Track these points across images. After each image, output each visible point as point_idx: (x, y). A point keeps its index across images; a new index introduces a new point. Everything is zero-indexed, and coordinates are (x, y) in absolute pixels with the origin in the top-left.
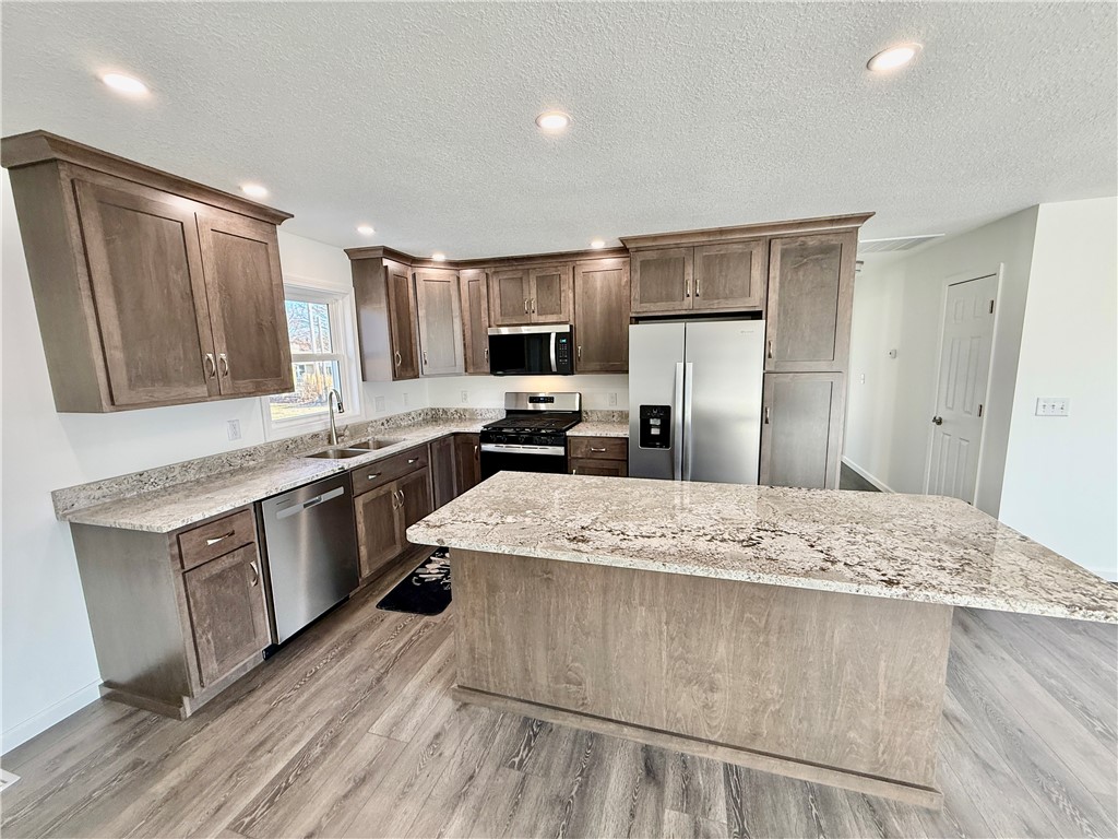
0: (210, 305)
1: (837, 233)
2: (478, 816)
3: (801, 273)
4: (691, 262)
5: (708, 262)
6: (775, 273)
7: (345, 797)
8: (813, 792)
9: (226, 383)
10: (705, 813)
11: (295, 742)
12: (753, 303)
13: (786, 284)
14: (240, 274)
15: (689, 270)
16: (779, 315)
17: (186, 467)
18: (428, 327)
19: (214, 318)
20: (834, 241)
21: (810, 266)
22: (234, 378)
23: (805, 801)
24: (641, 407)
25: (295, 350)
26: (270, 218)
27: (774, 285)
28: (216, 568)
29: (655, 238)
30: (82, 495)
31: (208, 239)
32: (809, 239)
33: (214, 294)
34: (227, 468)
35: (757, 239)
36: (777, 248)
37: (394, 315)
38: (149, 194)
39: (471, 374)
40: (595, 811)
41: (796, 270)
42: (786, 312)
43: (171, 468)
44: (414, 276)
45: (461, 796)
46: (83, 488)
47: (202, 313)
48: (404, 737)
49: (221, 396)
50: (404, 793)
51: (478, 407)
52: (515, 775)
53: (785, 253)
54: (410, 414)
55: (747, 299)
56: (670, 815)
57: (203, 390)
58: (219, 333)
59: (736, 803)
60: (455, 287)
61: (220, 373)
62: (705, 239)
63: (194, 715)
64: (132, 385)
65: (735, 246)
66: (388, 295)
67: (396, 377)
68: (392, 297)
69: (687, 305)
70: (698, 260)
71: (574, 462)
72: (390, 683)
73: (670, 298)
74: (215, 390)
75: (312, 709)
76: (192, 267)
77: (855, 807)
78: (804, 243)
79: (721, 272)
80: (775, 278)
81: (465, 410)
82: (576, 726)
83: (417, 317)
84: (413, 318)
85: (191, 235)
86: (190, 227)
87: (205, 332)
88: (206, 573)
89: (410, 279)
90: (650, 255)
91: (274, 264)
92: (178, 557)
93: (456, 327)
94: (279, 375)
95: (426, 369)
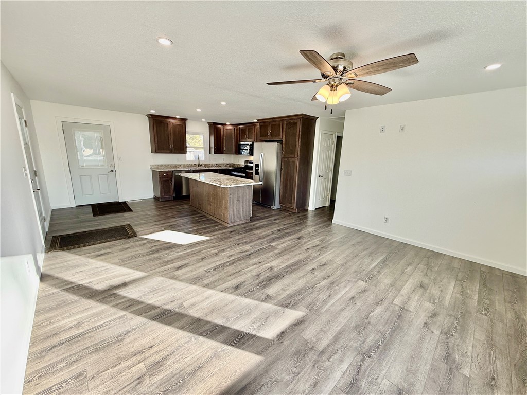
0: (171, 137)
1: (297, 119)
4: (269, 126)
6: (285, 129)
9: (173, 151)
12: (280, 138)
13: (287, 133)
15: (269, 129)
16: (285, 142)
18: (226, 141)
19: (172, 139)
20: (296, 121)
21: (291, 128)
22: (175, 150)
25: (188, 145)
26: (184, 120)
27: (284, 133)
28: (165, 179)
29: (263, 119)
31: (172, 125)
32: (291, 120)
33: (172, 135)
34: (176, 167)
35: (281, 120)
36: (285, 122)
37: (215, 138)
38: (166, 120)
41: (289, 129)
42: (287, 141)
43: (166, 165)
49: (172, 153)
51: (241, 164)
53: (287, 124)
54: (224, 164)
57: (169, 152)
58: (173, 142)
60: (233, 131)
61: (172, 149)
62: (272, 120)
63: (161, 201)
64: (158, 149)
65: (277, 122)
67: (215, 153)
68: (215, 134)
69: (268, 138)
70: (271, 126)
73: (265, 136)
78: (290, 122)
80: (284, 131)
83: (223, 138)
84: (222, 139)
85: (169, 125)
86: (169, 124)
87: (170, 141)
88: (163, 179)
89: (222, 129)
90: (262, 124)
91: (184, 129)
92: (159, 175)
93: (233, 142)
94: (183, 150)
95: (225, 152)
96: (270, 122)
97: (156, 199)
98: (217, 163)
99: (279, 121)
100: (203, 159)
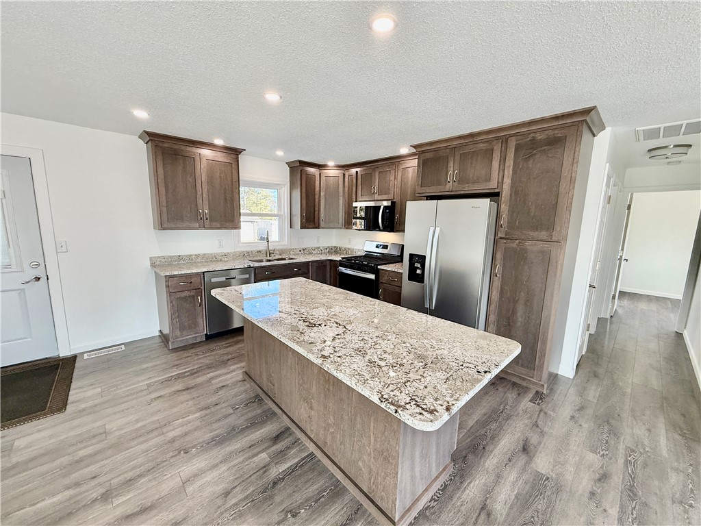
0: (203, 190)
1: (563, 127)
2: (204, 416)
3: (531, 161)
4: (453, 158)
5: (464, 157)
6: (510, 162)
7: (179, 391)
8: (336, 487)
9: (207, 223)
10: (276, 464)
11: (185, 369)
12: (492, 186)
13: (518, 171)
14: (218, 177)
15: (451, 164)
16: (511, 195)
17: (197, 256)
18: (325, 202)
19: (204, 195)
20: (559, 133)
21: (537, 156)
22: (211, 221)
23: (328, 487)
24: (410, 254)
25: (242, 211)
26: (234, 152)
27: (509, 172)
28: (183, 295)
29: (431, 143)
30: (158, 259)
31: (204, 163)
32: (538, 135)
33: (205, 186)
34: (214, 259)
35: (497, 138)
36: (513, 143)
37: (304, 195)
38: (189, 149)
39: (347, 228)
40: (240, 437)
41: (527, 159)
42: (516, 193)
43: (191, 256)
44: (320, 174)
45: (206, 408)
46: (159, 257)
47: (199, 193)
48: (213, 382)
49: (204, 228)
50: (194, 398)
51: (356, 248)
52: (232, 411)
53: (518, 148)
54: (319, 248)
55: (487, 184)
56: (264, 455)
57: (197, 225)
58: (206, 202)
59: (295, 468)
60: (342, 180)
61: (205, 219)
62: (462, 141)
63: (172, 349)
64: (168, 221)
65: (482, 145)
66: (301, 185)
67: (302, 227)
68: (304, 185)
69: (448, 188)
70: (457, 157)
71: (381, 285)
72: (230, 363)
73: (439, 184)
74: (202, 225)
75: (200, 361)
76: (196, 174)
77: (348, 505)
78: (534, 139)
79: (472, 164)
80: (509, 167)
81: (349, 249)
82: (271, 407)
83: (320, 196)
84: (317, 197)
85: (197, 163)
86: (197, 159)
87: (200, 201)
88: (178, 295)
89: (317, 176)
90: (428, 155)
91: (235, 172)
92: (167, 286)
93: (341, 202)
94: (233, 221)
95: (322, 224)
96: (454, 149)
97: (164, 338)
98: (304, 247)
99: (489, 141)
100: (277, 239)
